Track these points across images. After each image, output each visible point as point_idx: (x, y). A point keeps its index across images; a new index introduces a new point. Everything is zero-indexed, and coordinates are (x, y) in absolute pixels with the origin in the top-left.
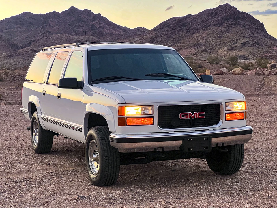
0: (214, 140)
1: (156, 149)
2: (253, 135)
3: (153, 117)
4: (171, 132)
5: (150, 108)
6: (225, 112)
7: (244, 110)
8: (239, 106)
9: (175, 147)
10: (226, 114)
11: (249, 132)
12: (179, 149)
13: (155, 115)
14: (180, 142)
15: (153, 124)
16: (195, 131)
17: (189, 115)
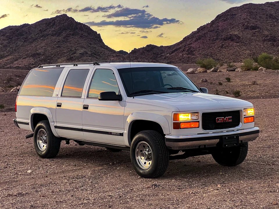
0: (241, 138)
1: (200, 146)
2: (259, 134)
3: (199, 122)
4: (211, 133)
5: (196, 114)
6: (243, 117)
7: (253, 115)
8: (251, 112)
9: (213, 144)
10: (244, 118)
11: (257, 132)
12: (215, 146)
13: (200, 120)
14: (217, 141)
15: (199, 127)
16: (226, 131)
17: (223, 119)
